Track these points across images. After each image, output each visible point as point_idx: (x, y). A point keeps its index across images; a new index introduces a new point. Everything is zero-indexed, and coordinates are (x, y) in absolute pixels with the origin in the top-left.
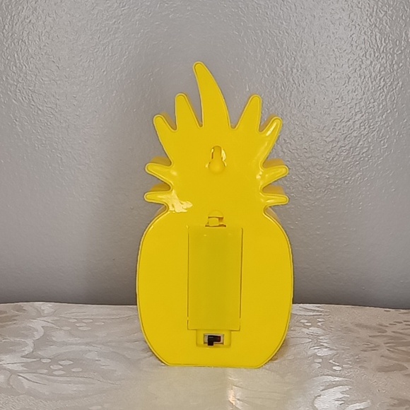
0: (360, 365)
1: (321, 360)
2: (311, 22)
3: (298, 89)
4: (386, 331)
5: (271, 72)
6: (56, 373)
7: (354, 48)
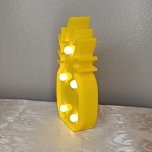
0: (133, 127)
1: (118, 125)
2: (124, 1)
3: (119, 26)
4: (146, 116)
5: (109, 20)
6: (25, 124)
7: (140, 11)
